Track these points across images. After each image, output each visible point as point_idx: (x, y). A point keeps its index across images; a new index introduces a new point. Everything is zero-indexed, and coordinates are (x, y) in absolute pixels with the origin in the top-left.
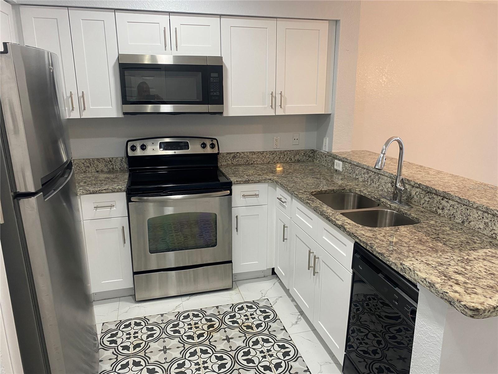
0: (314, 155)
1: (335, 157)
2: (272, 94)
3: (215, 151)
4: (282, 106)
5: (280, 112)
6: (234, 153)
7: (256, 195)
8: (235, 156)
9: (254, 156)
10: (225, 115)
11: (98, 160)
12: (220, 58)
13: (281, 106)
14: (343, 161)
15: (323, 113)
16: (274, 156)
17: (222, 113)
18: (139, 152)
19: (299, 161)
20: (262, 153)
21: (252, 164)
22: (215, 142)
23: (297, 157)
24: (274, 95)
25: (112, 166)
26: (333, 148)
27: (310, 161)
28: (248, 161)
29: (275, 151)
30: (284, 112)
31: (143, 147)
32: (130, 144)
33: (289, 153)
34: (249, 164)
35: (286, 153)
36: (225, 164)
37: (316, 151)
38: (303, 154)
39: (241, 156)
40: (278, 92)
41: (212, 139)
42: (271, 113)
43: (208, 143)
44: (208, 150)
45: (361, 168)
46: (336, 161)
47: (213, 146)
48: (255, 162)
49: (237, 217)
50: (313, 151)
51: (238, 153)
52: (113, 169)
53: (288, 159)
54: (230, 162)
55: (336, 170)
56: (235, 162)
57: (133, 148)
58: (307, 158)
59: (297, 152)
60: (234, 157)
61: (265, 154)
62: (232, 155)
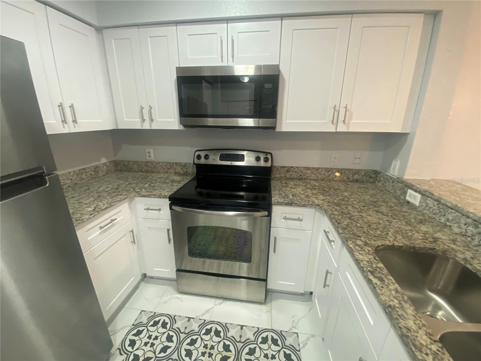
0: (376, 177)
1: (408, 186)
2: (334, 108)
3: (269, 164)
4: (346, 122)
5: (342, 128)
6: (288, 167)
7: (300, 220)
8: (289, 169)
9: (308, 172)
10: (278, 130)
11: (176, 164)
12: (277, 67)
13: (344, 121)
14: (423, 195)
15: (399, 132)
16: (330, 173)
17: (274, 128)
18: (203, 161)
19: (357, 181)
20: (317, 169)
21: (305, 179)
22: (269, 156)
23: (356, 177)
24: (337, 108)
25: (186, 170)
26: (406, 173)
27: (371, 182)
28: (301, 175)
29: (332, 169)
30: (348, 128)
31: (206, 157)
32: (197, 153)
33: (347, 171)
34: (301, 179)
35: (343, 171)
36: (278, 176)
37: (380, 173)
38: (363, 174)
39: (295, 170)
40: (343, 105)
41: (267, 153)
42: (331, 129)
43: (262, 157)
44: (262, 163)
45: (459, 214)
46: (410, 191)
47: (266, 160)
48: (309, 178)
49: (275, 238)
50: (376, 173)
51: (292, 167)
52: (187, 172)
53: (345, 178)
54: (283, 175)
55: (408, 202)
56: (288, 175)
57: (199, 157)
58: (368, 179)
59: (357, 172)
60: (288, 171)
61: (320, 170)
62: (286, 169)
